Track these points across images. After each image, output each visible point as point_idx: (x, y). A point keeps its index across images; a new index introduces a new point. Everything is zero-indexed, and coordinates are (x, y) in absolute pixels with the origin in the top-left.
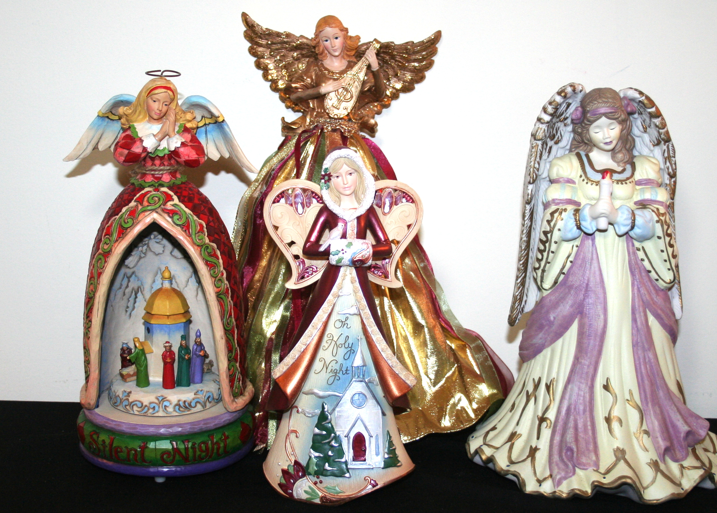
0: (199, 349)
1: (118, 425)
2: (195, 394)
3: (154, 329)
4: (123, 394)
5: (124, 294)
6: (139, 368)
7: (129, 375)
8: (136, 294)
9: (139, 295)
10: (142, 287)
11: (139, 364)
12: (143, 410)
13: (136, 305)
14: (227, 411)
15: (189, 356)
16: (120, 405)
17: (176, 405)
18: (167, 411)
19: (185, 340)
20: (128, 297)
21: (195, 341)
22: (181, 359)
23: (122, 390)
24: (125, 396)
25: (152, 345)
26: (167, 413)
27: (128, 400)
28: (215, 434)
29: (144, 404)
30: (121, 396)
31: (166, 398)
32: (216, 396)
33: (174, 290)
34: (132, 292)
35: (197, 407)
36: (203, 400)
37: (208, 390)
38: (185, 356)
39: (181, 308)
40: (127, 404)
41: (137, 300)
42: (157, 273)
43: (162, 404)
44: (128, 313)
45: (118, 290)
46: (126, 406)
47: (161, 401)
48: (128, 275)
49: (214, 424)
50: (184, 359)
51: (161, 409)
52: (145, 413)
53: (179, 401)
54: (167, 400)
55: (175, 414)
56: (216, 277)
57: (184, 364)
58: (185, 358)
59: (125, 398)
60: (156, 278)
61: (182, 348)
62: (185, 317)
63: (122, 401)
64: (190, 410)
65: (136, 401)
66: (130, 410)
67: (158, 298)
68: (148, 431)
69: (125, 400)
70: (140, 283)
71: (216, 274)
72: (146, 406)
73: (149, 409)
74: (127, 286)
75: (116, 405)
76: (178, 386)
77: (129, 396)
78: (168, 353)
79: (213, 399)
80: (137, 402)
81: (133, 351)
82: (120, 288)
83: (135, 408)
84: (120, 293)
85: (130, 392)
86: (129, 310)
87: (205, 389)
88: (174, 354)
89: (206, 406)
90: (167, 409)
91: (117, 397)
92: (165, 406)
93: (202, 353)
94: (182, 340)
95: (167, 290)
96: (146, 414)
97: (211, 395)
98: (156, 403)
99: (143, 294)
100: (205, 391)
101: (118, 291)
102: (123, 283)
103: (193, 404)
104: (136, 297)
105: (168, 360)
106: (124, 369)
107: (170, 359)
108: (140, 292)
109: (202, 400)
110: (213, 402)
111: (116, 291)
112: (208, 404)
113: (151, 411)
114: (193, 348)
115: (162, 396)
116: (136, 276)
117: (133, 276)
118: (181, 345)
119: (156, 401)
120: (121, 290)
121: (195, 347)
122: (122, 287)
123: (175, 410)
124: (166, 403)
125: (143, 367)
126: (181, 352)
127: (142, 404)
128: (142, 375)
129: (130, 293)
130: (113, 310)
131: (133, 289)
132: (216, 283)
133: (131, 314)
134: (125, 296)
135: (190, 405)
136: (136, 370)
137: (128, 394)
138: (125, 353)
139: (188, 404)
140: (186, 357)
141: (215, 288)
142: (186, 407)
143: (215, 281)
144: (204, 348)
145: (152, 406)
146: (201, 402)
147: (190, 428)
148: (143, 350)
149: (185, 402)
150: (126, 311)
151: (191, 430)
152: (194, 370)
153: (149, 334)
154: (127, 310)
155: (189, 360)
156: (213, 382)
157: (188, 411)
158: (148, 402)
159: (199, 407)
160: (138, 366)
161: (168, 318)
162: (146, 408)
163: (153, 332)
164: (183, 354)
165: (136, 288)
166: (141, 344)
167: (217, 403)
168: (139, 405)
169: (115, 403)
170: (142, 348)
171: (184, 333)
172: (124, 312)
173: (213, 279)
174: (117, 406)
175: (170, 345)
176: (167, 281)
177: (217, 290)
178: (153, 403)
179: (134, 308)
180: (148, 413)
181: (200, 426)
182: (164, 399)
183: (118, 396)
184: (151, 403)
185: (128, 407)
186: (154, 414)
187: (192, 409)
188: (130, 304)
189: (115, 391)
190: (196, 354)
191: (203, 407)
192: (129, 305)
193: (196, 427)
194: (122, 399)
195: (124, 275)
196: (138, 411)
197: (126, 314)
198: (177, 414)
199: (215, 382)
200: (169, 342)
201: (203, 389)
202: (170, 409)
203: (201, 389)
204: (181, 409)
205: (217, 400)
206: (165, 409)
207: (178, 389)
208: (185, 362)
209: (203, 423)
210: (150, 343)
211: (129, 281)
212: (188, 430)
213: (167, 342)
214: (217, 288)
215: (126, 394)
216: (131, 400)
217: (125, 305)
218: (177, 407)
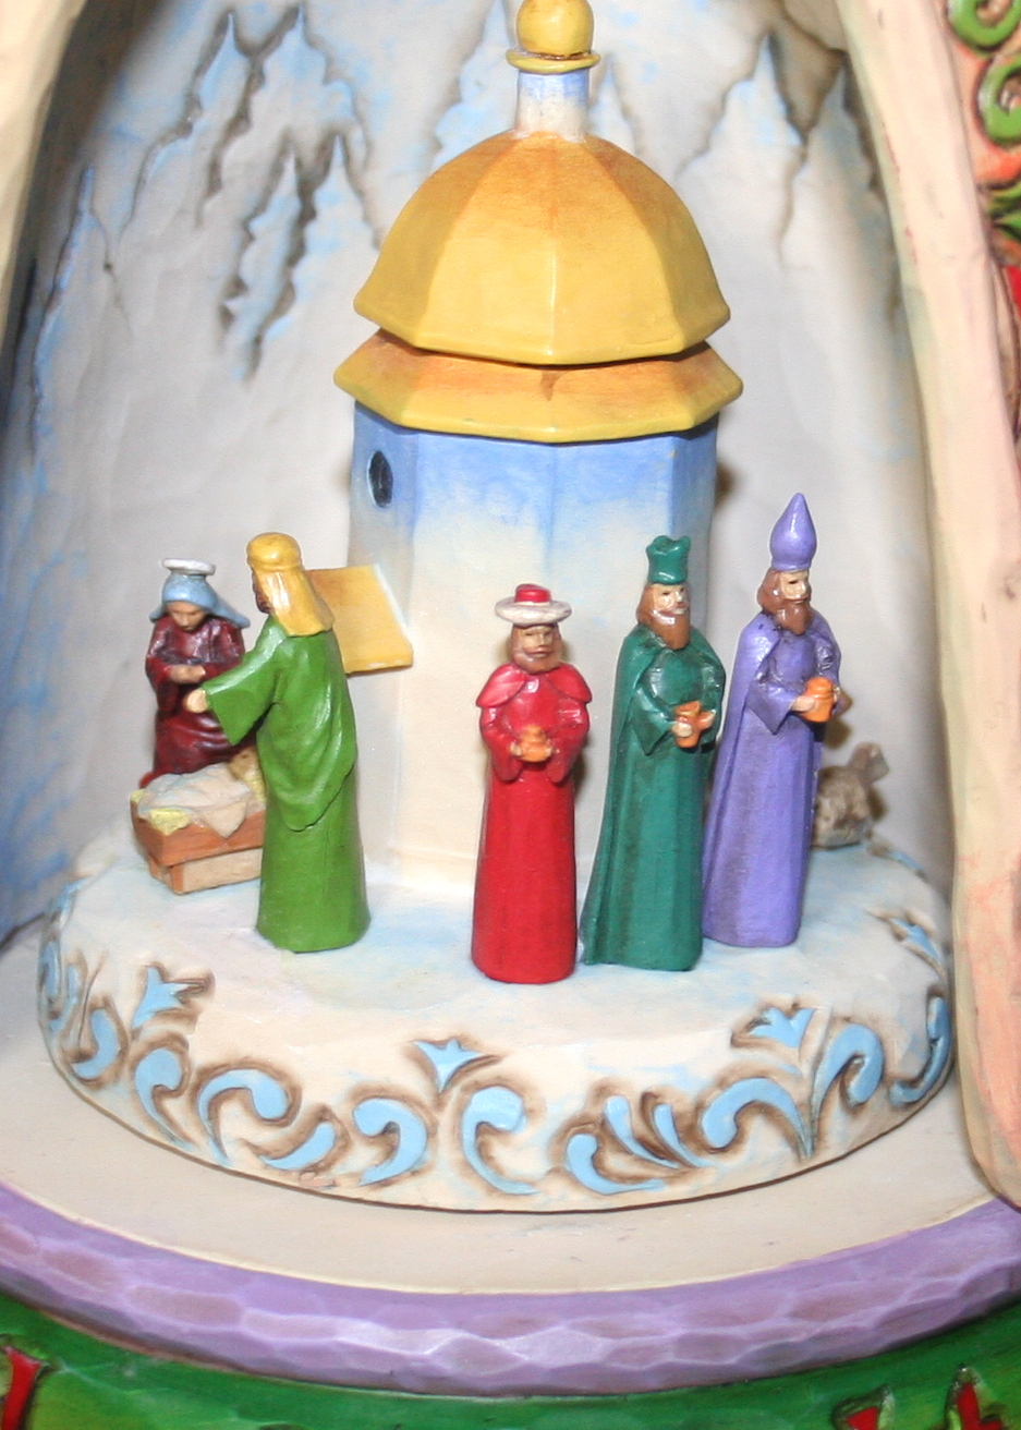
0: (791, 659)
1: (84, 1267)
2: (735, 1043)
3: (428, 475)
4: (144, 992)
5: (214, 179)
6: (285, 796)
7: (206, 842)
8: (306, 190)
9: (333, 193)
10: (356, 136)
11: (286, 762)
12: (297, 1144)
13: (304, 273)
14: (989, 1198)
15: (707, 720)
16: (117, 1076)
17: (579, 1125)
18: (499, 1171)
19: (682, 582)
20: (243, 210)
21: (764, 593)
22: (634, 745)
23: (144, 956)
24: (164, 1014)
25: (405, 604)
26: (492, 1190)
27: (177, 1044)
28: (889, 1401)
29: (310, 1099)
30: (125, 1007)
31: (489, 1060)
32: (904, 1061)
33: (609, 158)
34: (276, 171)
35: (748, 1148)
36: (799, 1092)
37: (844, 1011)
38: (672, 717)
39: (664, 307)
40: (171, 1082)
41: (313, 231)
42: (478, 36)
43: (460, 1111)
44: (241, 334)
45: (163, 140)
46: (160, 1093)
47: (453, 1079)
48: (254, 31)
49: (882, 1310)
50: (660, 741)
51: (446, 1153)
52: (315, 1169)
53: (602, 1091)
54: (501, 1082)
55: (560, 1195)
56: (993, 48)
57: (663, 783)
58: (668, 734)
59: (155, 1029)
60: (473, 70)
61: (648, 645)
62: (686, 386)
63: (135, 1048)
64: (687, 1169)
65: (245, 1064)
66: (193, 1132)
67: (472, 217)
68: (323, 1341)
69: (153, 1045)
70: (345, 100)
71: (994, 22)
72: (323, 1114)
73: (343, 1143)
74: (241, 120)
75: (86, 1070)
76: (598, 956)
77: (190, 1018)
78: (533, 687)
79: (883, 1079)
80: (250, 1078)
81: (249, 638)
82: (184, 128)
83: (233, 1120)
84: (180, 166)
85: (202, 986)
86: (249, 309)
87: (824, 998)
88: (584, 697)
89: (817, 1137)
90: (499, 1151)
91: (93, 1008)
92: (483, 1129)
93: (811, 703)
94: (653, 580)
95: (549, 154)
96: (323, 1178)
97: (866, 1046)
98: (405, 1099)
99: (360, 193)
100: (823, 1013)
101: (162, 154)
102: (206, 87)
103: (715, 1127)
104: (307, 214)
105: (532, 746)
106: (167, 779)
107: (547, 733)
108: (337, 176)
109: (788, 1096)
110: (877, 1103)
111: (149, 154)
112: (836, 1120)
113: (362, 1157)
114: (744, 650)
115: (461, 1042)
116: (311, 41)
117: (293, 40)
118: (645, 621)
119: (412, 1081)
120: (186, 145)
121: (762, 645)
122: (200, 125)
123: (559, 1170)
124: (486, 1105)
125: (318, 788)
126: (644, 681)
127: (293, 1094)
128: (309, 848)
129: (262, 171)
130: (118, 300)
131: (286, 144)
132: (986, 98)
133: (257, 341)
134: (217, 198)
135: (689, 1130)
136: (260, 802)
137: (183, 996)
138: (183, 658)
139: (676, 1119)
140: (683, 729)
141: (980, 148)
142: (658, 1150)
143: (979, 82)
144: (834, 656)
145: (373, 1117)
146: (786, 1108)
147: (684, 1343)
148: (324, 646)
149: (648, 1101)
150: (227, 317)
151: (687, 1361)
152: (740, 839)
153: (387, 515)
154: (234, 305)
155: (706, 748)
156: (882, 936)
157: (671, 1179)
158: (349, 1082)
159: (765, 1147)
160: (277, 775)
161: (548, 388)
162: (325, 1131)
163: (415, 497)
164: (659, 703)
165: (309, 138)
166: (319, 586)
167: (912, 1108)
168: (271, 1100)
169: (82, 1057)
170: (315, 628)
171: (674, 523)
172: (208, 320)
173: (969, 65)
174: (96, 1084)
175: (550, 616)
176: (554, 82)
177: (992, 163)
178: (382, 1093)
179: (285, 296)
180: (337, 1171)
181: (767, 1325)
182: (476, 1068)
183: (107, 1004)
184: (362, 1094)
185: (174, 1107)
186: (384, 1183)
187: (707, 1160)
188: (261, 263)
189: (81, 962)
190: (764, 708)
191: (794, 1142)
192: (247, 274)
193: (737, 1331)
194: (136, 1033)
195: (221, 27)
196: (257, 1150)
197: (220, 344)
198: (578, 1200)
199: (899, 937)
200: (542, 596)
201: (808, 995)
202: (523, 1156)
203: (786, 999)
204: (614, 1162)
205: (911, 1083)
206: (482, 1151)
207: (594, 984)
208: (666, 771)
209: (791, 1297)
210: (384, 584)
211: (255, 79)
212: (670, 1358)
213: (525, 594)
214: (999, 143)
215: (166, 997)
216: (202, 1052)
217: (221, 271)
218: (583, 1144)
